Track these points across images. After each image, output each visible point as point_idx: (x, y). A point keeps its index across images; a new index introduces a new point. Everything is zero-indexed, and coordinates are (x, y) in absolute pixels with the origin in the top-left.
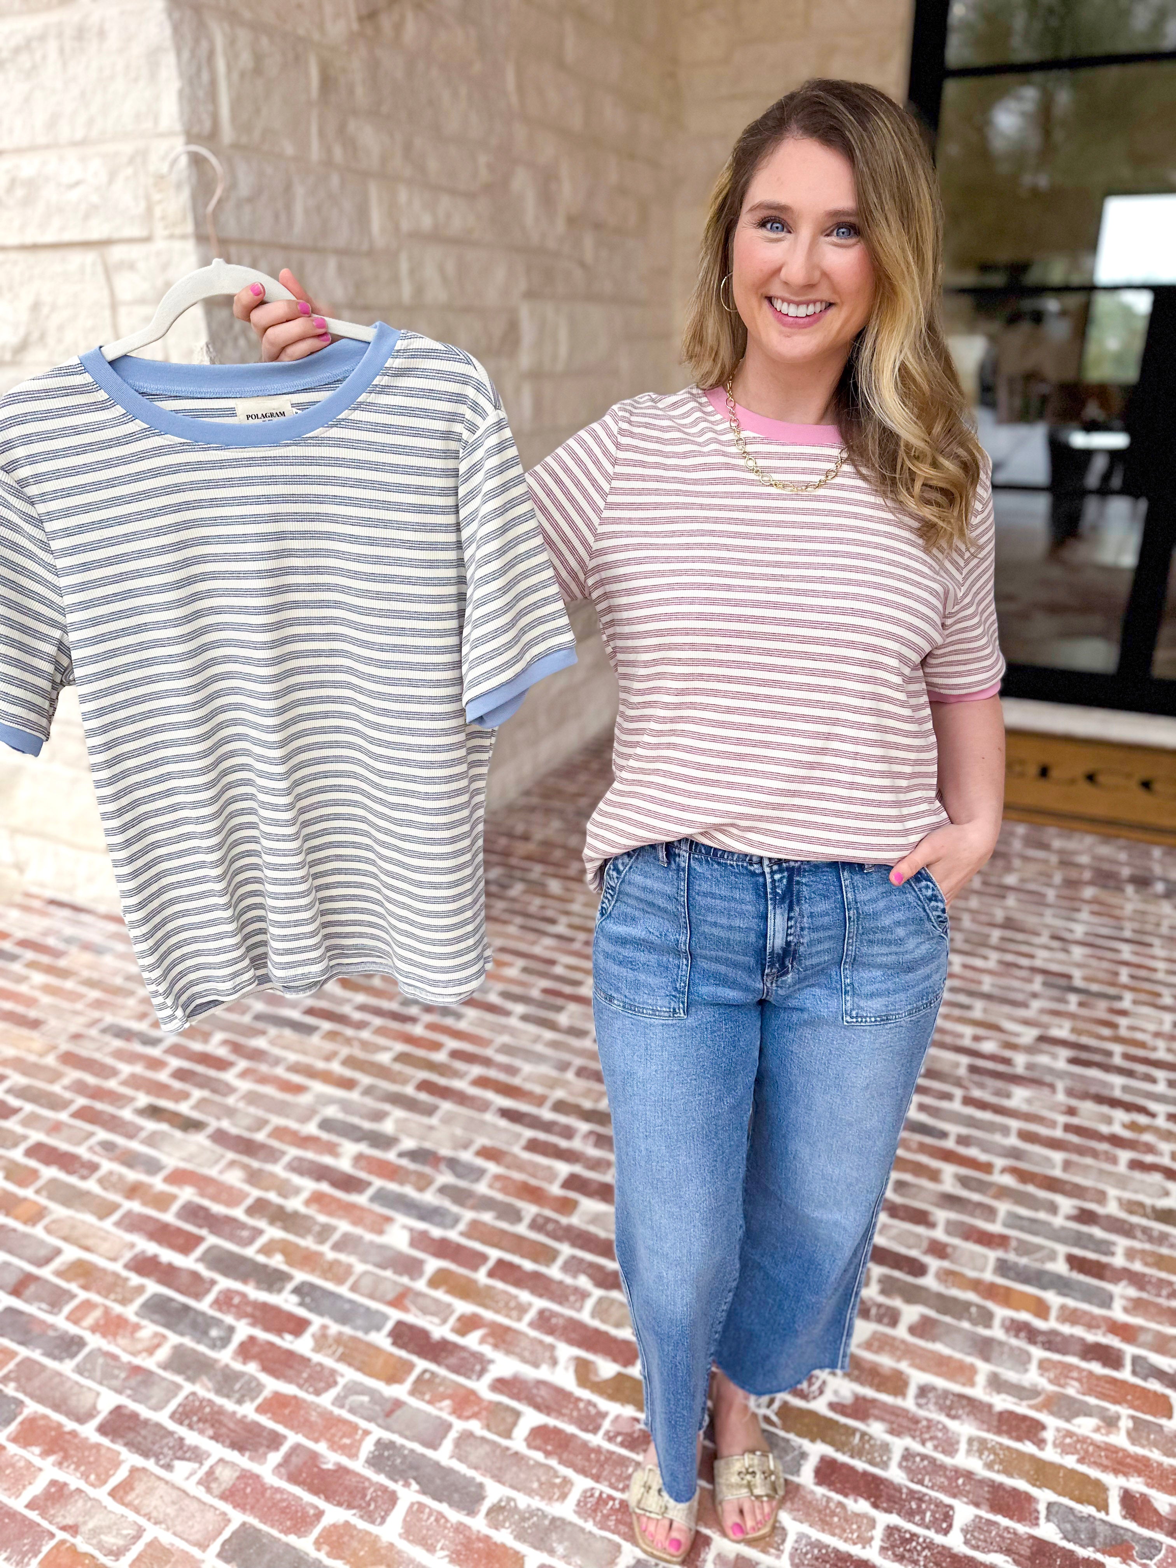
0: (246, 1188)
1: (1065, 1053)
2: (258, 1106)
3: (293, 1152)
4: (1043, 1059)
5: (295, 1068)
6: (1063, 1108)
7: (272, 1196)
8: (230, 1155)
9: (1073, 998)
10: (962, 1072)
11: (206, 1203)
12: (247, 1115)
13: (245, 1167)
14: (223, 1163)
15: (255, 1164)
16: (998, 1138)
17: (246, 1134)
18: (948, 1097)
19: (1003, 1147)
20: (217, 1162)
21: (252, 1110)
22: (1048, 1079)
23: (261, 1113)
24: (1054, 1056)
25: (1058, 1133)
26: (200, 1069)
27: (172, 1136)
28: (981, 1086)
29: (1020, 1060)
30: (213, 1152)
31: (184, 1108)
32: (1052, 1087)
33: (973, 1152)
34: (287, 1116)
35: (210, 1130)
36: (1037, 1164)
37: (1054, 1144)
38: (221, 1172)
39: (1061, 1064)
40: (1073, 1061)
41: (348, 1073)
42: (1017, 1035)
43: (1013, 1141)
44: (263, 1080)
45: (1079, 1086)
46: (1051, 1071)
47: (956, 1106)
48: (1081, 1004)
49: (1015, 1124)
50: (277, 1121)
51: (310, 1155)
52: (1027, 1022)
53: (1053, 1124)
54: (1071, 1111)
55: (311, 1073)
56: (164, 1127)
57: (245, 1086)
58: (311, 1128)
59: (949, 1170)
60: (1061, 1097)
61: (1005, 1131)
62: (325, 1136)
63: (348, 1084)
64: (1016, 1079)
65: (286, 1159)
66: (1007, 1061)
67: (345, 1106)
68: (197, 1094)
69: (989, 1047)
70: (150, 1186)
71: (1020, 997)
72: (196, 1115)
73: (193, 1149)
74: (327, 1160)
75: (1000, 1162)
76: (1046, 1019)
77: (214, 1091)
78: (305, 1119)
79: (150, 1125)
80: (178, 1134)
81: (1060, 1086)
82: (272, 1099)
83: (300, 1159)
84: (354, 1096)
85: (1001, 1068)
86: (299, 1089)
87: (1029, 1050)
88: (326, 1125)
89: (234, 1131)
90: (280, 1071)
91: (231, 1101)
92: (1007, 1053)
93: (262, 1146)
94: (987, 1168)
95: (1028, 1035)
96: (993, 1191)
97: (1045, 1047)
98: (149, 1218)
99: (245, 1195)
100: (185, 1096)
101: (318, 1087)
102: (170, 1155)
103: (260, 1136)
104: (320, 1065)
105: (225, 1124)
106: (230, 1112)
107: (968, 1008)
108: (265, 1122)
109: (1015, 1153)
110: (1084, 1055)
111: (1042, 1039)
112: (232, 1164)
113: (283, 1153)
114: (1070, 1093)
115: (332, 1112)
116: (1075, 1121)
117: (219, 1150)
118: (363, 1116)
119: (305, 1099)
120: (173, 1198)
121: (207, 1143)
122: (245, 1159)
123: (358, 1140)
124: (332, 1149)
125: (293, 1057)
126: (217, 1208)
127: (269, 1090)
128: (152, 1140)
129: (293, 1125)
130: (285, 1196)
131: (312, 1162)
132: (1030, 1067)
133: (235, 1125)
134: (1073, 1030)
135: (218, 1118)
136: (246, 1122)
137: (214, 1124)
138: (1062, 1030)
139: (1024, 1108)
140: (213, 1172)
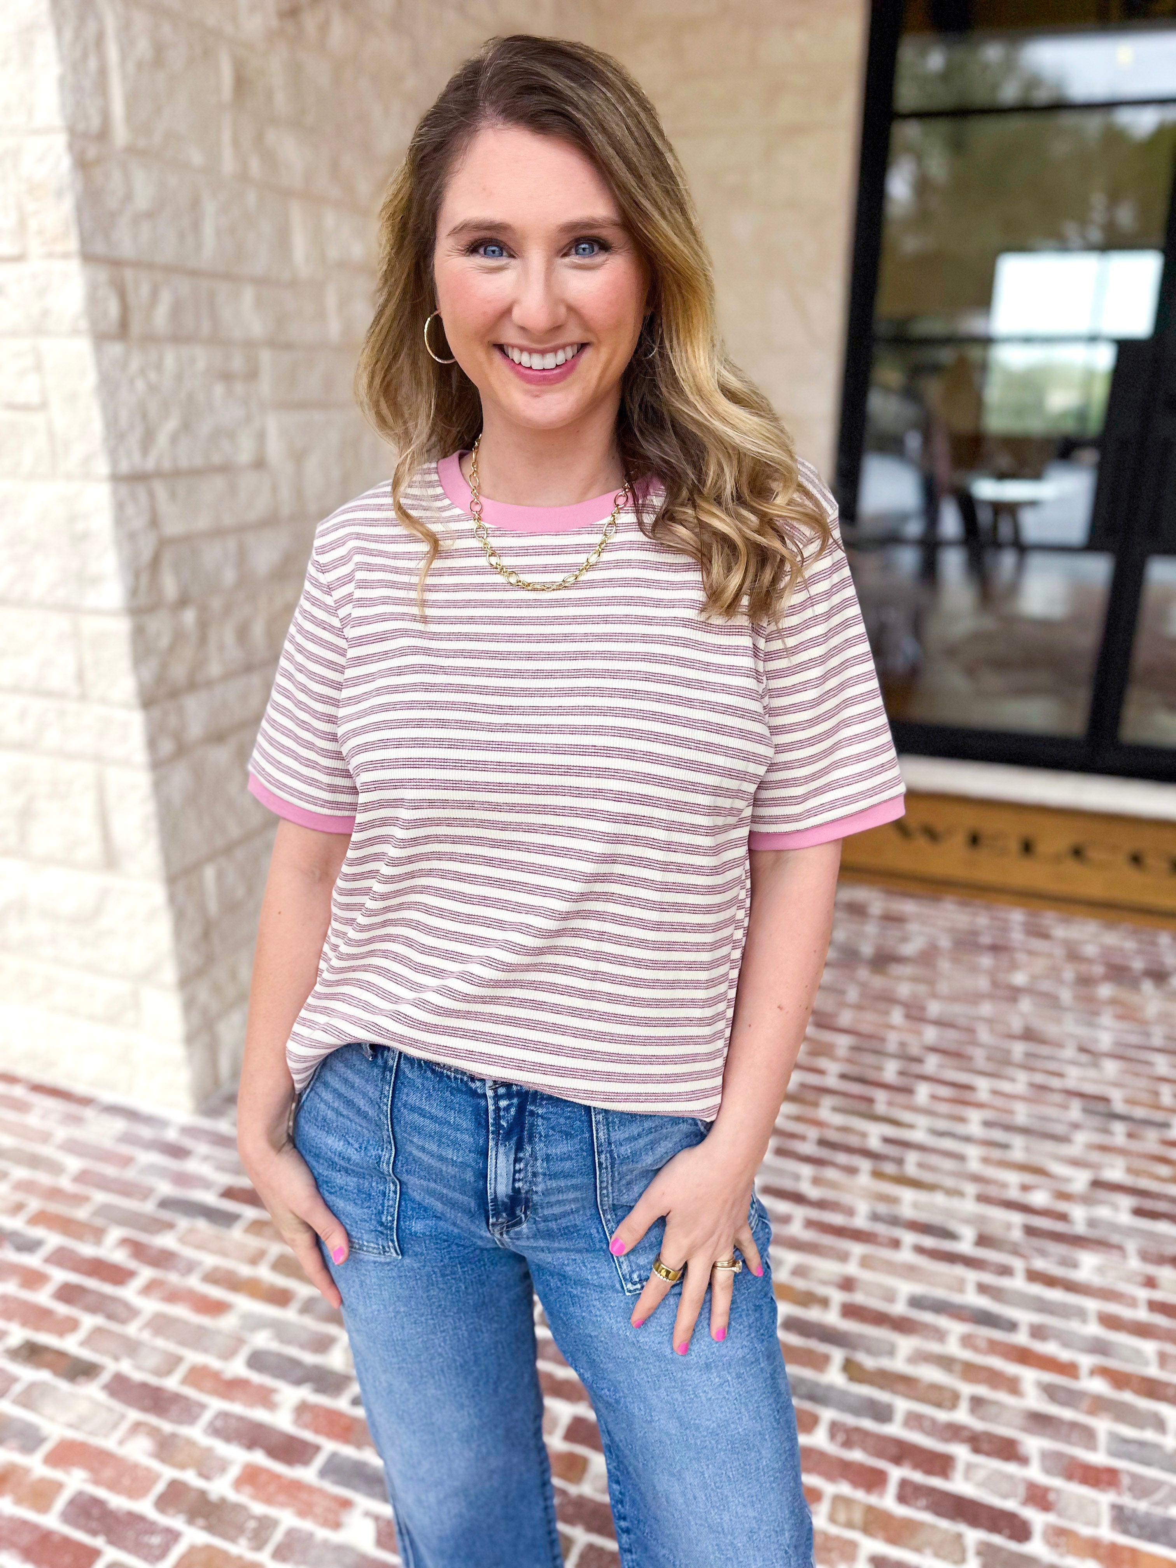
0: (155, 1465)
1: (1126, 1202)
2: (168, 1338)
3: (216, 1404)
4: (1103, 1212)
5: (214, 1277)
6: (1139, 1279)
7: (190, 1477)
8: (134, 1415)
9: (1119, 1129)
10: (1017, 1235)
11: (102, 1493)
12: (155, 1349)
13: (154, 1432)
14: (125, 1426)
15: (167, 1427)
16: (1074, 1325)
17: (153, 1381)
18: (1005, 1271)
19: (1084, 1338)
20: (115, 1426)
21: (161, 1343)
22: (1115, 1238)
23: (170, 1346)
24: (1115, 1207)
25: (1142, 1314)
26: (92, 1283)
27: (55, 1389)
28: (1042, 1253)
29: (1079, 1213)
30: (110, 1410)
31: (71, 1344)
32: (1120, 1248)
33: (1050, 1348)
34: (205, 1350)
35: (105, 1377)
36: (1127, 1360)
37: (1142, 1330)
38: (121, 1442)
39: (1125, 1218)
40: (1139, 1212)
41: (281, 1281)
42: (1067, 1180)
43: (1093, 1329)
44: (173, 1296)
45: (1152, 1247)
46: (1115, 1227)
47: (1018, 1283)
48: (1130, 1135)
49: (1092, 1305)
50: (193, 1358)
51: (237, 1408)
52: (1076, 1163)
53: (1132, 1303)
54: (1150, 1283)
55: (234, 1283)
56: (44, 1375)
57: (150, 1306)
58: (237, 1368)
59: (1029, 1376)
60: (1134, 1263)
61: (1081, 1314)
62: (256, 1378)
63: (281, 1298)
64: (1078, 1241)
65: (207, 1417)
66: (1063, 1217)
67: (280, 1330)
68: (89, 1321)
69: (1040, 1198)
70: (27, 1471)
71: (1059, 1129)
72: (86, 1354)
73: (83, 1407)
74: (260, 1415)
75: (1086, 1361)
76: (1095, 1157)
77: (110, 1317)
78: (228, 1355)
79: (27, 1374)
80: (63, 1386)
81: (1131, 1246)
82: (185, 1323)
83: (224, 1415)
84: (290, 1315)
85: (1058, 1227)
86: (218, 1308)
87: (1086, 1200)
88: (257, 1361)
89: (138, 1376)
90: (194, 1282)
91: (132, 1329)
92: (1062, 1206)
93: (177, 1398)
94: (1070, 1369)
95: (1080, 1180)
96: (1086, 1404)
97: (1102, 1194)
98: (25, 1523)
99: (152, 1478)
100: (72, 1325)
101: (244, 1304)
102: (52, 1419)
103: (172, 1383)
104: (245, 1271)
105: (126, 1367)
106: (132, 1348)
107: (1005, 1146)
108: (179, 1360)
109: (1099, 1347)
110: (1149, 1204)
111: (1097, 1184)
112: (137, 1427)
113: (203, 1407)
114: (1145, 1256)
115: (262, 1340)
116: (1158, 1295)
117: (117, 1406)
118: (303, 1346)
119: (228, 1323)
120: (58, 1486)
121: (102, 1397)
122: (153, 1420)
123: (298, 1382)
124: (265, 1398)
125: (210, 1261)
126: (117, 1502)
127: (181, 1311)
128: (27, 1399)
129: (214, 1363)
130: (207, 1477)
131: (241, 1419)
132: (1092, 1223)
133: (138, 1368)
134: (1130, 1170)
135: (116, 1358)
136: (152, 1361)
137: (111, 1367)
138: (1115, 1172)
139: (1097, 1281)
140: (110, 1443)
